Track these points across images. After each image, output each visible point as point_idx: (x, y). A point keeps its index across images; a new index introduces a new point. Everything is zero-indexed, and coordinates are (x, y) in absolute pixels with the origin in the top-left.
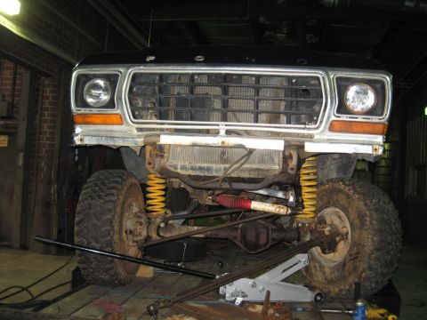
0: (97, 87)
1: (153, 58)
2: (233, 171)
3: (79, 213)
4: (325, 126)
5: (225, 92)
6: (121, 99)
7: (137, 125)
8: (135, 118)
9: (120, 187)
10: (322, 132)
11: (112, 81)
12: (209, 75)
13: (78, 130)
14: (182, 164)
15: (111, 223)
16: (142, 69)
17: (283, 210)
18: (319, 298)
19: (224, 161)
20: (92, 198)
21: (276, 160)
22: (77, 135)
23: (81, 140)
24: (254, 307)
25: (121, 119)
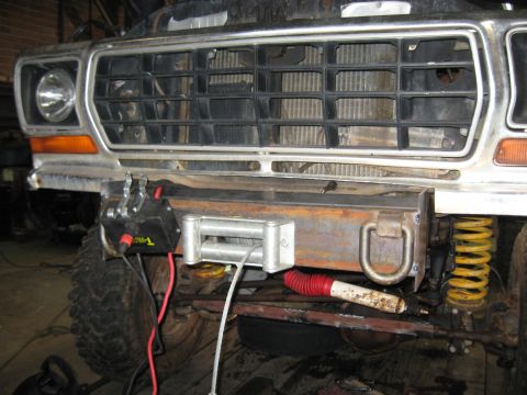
4: (484, 152)
13: (38, 163)
23: (39, 182)
25: (94, 144)
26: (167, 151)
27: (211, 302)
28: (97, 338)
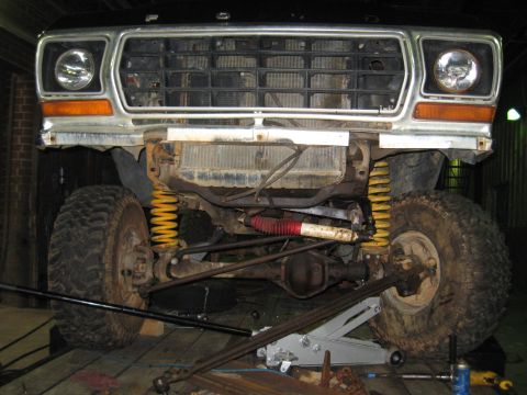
0: (74, 60)
1: (155, 17)
2: (275, 180)
3: (53, 246)
4: (408, 112)
5: (261, 63)
6: (109, 77)
7: (134, 116)
8: (130, 104)
9: (111, 208)
10: (403, 119)
11: (96, 51)
12: (238, 40)
14: (201, 171)
15: (100, 259)
16: (139, 33)
17: (346, 235)
18: (396, 359)
19: (261, 165)
20: (72, 224)
21: (337, 162)
22: (47, 131)
23: (52, 139)
24: (308, 375)
25: (110, 107)
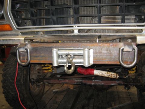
25: (11, 27)
26: (38, 28)
27: (50, 80)
28: (12, 95)
